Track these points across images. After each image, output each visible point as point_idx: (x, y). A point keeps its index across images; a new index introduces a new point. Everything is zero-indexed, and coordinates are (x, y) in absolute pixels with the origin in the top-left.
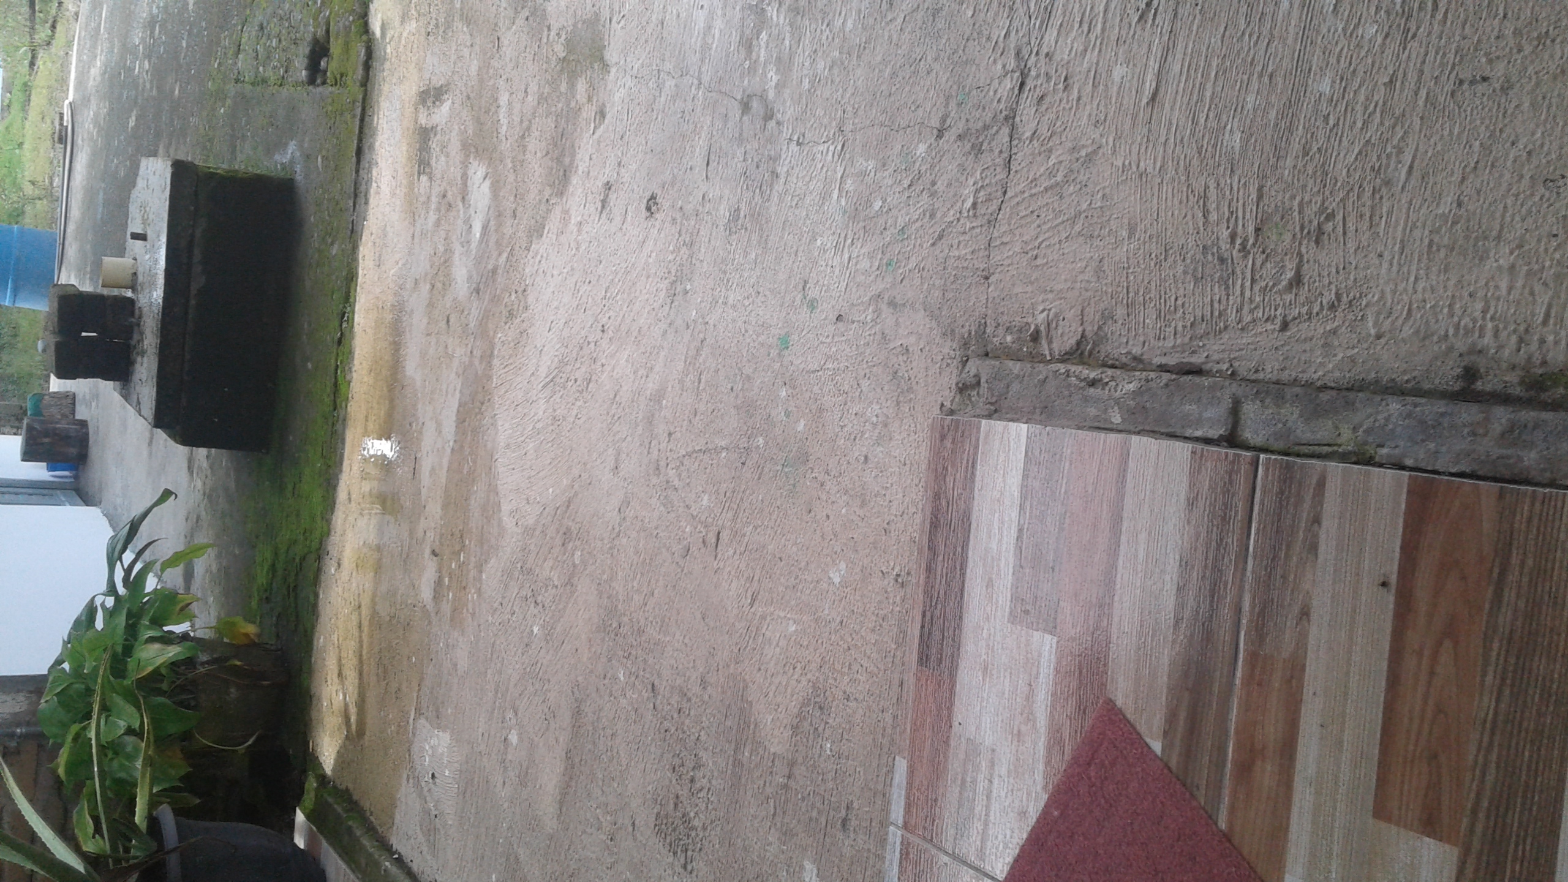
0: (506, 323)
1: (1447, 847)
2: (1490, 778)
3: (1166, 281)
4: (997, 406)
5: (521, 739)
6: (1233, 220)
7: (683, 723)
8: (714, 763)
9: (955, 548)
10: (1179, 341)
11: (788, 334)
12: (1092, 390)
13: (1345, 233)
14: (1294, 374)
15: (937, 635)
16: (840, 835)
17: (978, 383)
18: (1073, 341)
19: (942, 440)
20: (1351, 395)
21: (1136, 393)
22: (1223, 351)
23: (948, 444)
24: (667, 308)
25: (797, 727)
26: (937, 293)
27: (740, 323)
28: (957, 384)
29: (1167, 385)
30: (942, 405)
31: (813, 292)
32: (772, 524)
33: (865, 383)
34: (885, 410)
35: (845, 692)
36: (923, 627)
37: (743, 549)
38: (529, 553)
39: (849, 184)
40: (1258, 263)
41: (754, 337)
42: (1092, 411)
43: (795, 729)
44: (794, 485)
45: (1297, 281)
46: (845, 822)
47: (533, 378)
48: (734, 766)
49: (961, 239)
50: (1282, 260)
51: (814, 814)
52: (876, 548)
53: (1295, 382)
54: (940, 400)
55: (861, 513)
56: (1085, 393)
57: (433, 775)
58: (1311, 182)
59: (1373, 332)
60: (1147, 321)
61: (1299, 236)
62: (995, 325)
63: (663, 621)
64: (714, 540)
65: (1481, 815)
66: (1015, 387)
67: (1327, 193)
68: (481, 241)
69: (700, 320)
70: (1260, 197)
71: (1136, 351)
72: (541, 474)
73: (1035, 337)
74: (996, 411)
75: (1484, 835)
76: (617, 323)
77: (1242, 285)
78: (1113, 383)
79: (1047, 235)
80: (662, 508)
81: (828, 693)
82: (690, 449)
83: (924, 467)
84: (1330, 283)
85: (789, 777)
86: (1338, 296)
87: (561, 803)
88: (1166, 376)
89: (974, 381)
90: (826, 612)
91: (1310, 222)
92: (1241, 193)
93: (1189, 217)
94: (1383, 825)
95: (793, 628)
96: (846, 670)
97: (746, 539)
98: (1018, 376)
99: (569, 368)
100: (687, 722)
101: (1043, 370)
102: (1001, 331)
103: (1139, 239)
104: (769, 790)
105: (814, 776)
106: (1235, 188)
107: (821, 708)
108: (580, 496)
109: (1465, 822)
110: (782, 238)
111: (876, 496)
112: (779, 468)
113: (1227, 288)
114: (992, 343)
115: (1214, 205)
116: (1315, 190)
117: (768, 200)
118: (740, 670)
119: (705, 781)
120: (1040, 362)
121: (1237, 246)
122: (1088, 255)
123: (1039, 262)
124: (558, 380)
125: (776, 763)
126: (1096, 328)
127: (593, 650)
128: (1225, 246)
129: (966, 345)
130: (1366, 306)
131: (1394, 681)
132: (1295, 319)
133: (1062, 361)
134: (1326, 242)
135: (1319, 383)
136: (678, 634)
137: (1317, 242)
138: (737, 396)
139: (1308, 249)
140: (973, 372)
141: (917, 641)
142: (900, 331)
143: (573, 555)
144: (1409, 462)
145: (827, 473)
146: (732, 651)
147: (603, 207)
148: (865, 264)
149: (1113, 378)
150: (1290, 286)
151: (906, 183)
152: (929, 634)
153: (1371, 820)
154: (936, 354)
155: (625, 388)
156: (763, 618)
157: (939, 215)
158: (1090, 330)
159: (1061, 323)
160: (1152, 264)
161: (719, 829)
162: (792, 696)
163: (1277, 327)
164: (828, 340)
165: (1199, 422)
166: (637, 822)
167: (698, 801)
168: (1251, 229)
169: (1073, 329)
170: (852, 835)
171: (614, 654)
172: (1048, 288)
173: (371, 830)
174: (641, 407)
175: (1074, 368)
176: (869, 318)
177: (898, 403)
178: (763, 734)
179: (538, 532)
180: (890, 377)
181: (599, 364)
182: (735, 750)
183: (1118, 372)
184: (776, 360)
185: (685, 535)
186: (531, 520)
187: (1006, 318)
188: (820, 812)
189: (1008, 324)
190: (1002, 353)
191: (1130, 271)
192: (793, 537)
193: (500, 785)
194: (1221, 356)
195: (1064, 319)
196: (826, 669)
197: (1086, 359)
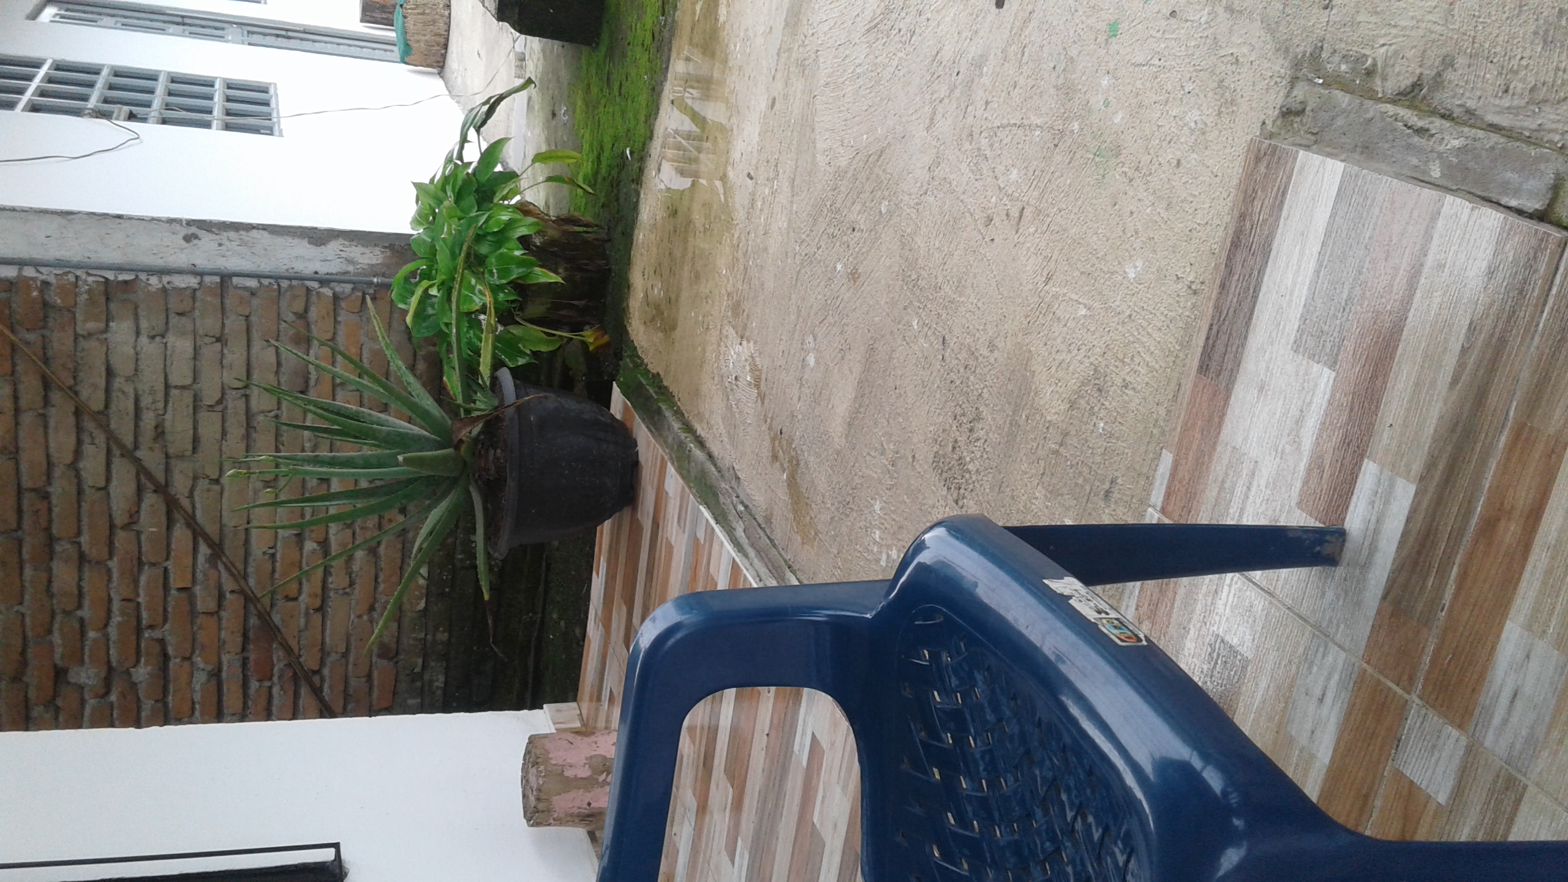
3: (1514, 37)
4: (1319, 137)
5: (817, 362)
7: (968, 378)
8: (994, 419)
9: (1252, 269)
10: (1516, 103)
11: (1117, 23)
12: (1417, 139)
15: (1220, 347)
16: (1104, 505)
17: (1304, 110)
18: (1408, 82)
19: (1256, 163)
21: (1463, 151)
22: (1558, 122)
23: (1262, 168)
25: (1075, 403)
26: (1278, 6)
27: (1071, 1)
28: (1281, 108)
29: (1492, 148)
30: (1264, 123)
32: (1076, 210)
33: (1189, 87)
34: (1205, 118)
35: (1124, 380)
36: (1207, 339)
37: (1045, 228)
38: (839, 194)
42: (1415, 161)
43: (1072, 405)
44: (1103, 176)
46: (1108, 494)
48: (1011, 424)
51: (1080, 481)
52: (1174, 252)
54: (1263, 118)
55: (1164, 214)
56: (1410, 141)
57: (736, 378)
60: (1487, 76)
62: (1332, 51)
63: (959, 282)
64: (1017, 215)
66: (1340, 122)
71: (1471, 104)
72: (856, 119)
73: (1370, 73)
74: (1316, 143)
78: (1439, 136)
80: (970, 175)
81: (1108, 378)
82: (1005, 122)
83: (1235, 182)
85: (1061, 445)
87: (850, 425)
88: (1495, 138)
89: (1299, 107)
90: (1117, 303)
95: (1083, 313)
96: (1127, 360)
97: (1049, 220)
98: (1344, 111)
99: (894, 15)
100: (972, 378)
101: (1373, 109)
102: (1336, 58)
104: (1040, 452)
105: (1084, 448)
107: (1100, 390)
108: (892, 147)
111: (1182, 202)
112: (1091, 156)
114: (1325, 68)
118: (1027, 341)
119: (982, 433)
120: (1370, 98)
124: (882, 26)
125: (1051, 430)
126: (1433, 73)
127: (892, 295)
129: (1297, 65)
133: (1394, 102)
136: (972, 297)
138: (1058, 77)
140: (1300, 98)
141: (1200, 350)
142: (1234, 39)
143: (881, 203)
145: (1138, 170)
146: (1021, 323)
149: (1440, 132)
152: (1213, 346)
154: (1266, 70)
155: (946, 48)
156: (1055, 297)
158: (1429, 73)
159: (1400, 60)
160: (1504, 18)
161: (990, 476)
162: (1073, 374)
164: (1159, 35)
165: (1517, 191)
166: (917, 456)
167: (974, 449)
169: (1410, 70)
170: (1113, 506)
171: (911, 303)
172: (1393, 23)
173: (679, 414)
174: (962, 71)
175: (1403, 112)
176: (1203, 19)
177: (1219, 114)
178: (1042, 403)
179: (849, 175)
180: (1215, 85)
181: (924, 17)
182: (1014, 412)
183: (1446, 124)
184: (1103, 46)
185: (991, 205)
186: (843, 162)
187: (1343, 45)
188: (1085, 480)
189: (1344, 53)
190: (1334, 81)
191: (1481, 20)
192: (1096, 226)
193: (795, 399)
194: (1554, 126)
195: (1403, 58)
196: (1109, 354)
197: (1418, 103)
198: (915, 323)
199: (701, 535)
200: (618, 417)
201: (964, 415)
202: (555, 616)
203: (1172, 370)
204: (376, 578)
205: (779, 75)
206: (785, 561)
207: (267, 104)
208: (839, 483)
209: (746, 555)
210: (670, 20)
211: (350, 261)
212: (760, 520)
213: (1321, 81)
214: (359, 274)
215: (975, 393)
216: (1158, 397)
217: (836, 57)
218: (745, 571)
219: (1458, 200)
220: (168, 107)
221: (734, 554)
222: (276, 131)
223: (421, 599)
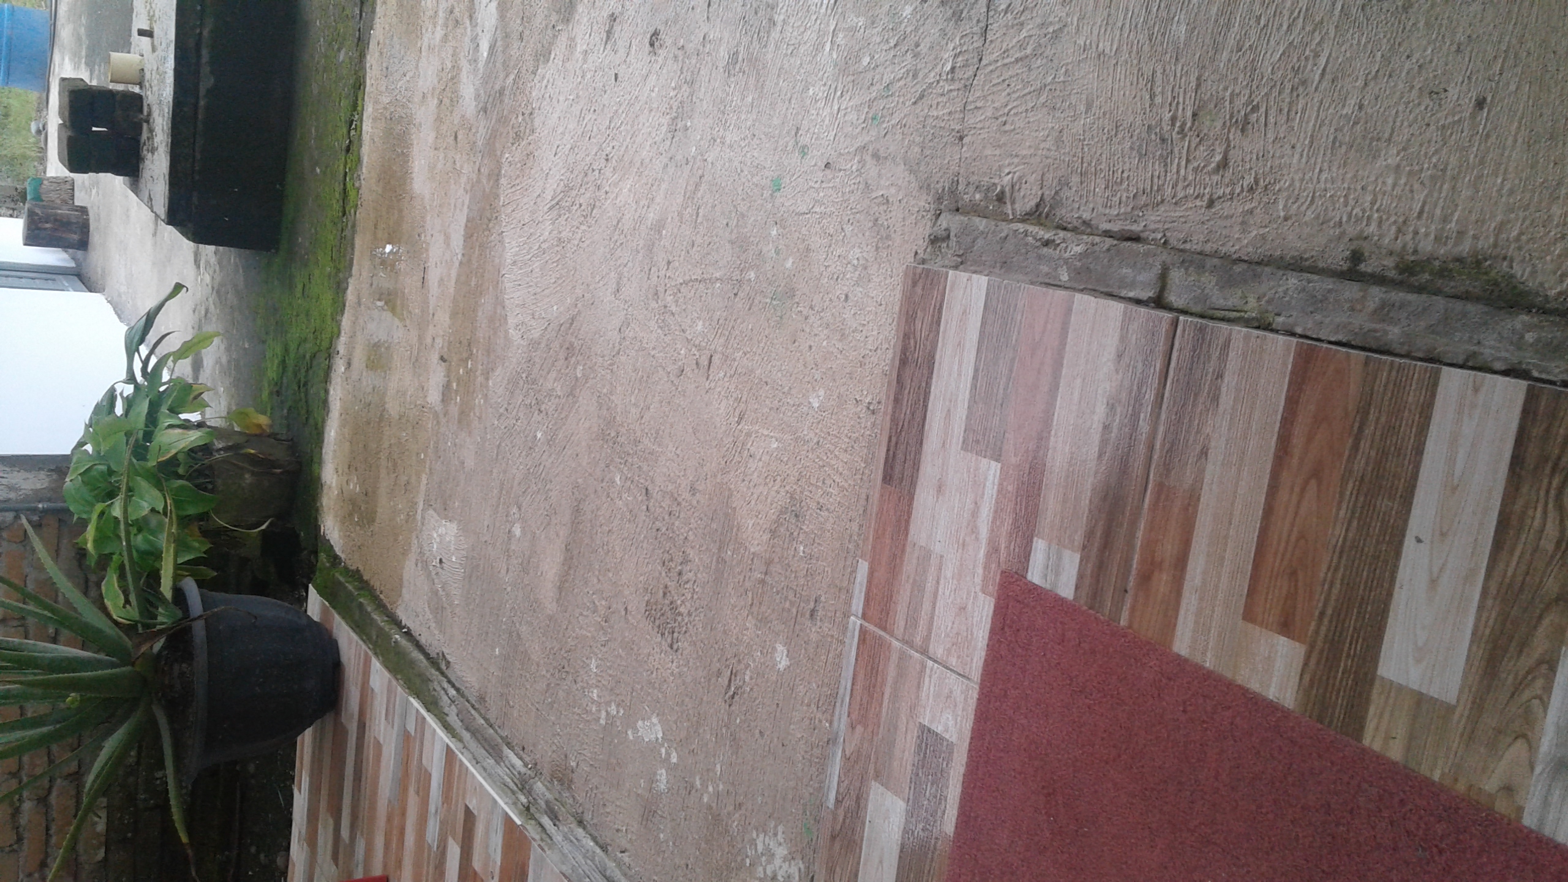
0: (513, 144)
1: (1297, 644)
2: (1335, 592)
3: (1114, 155)
4: (964, 258)
5: (524, 532)
6: (1174, 105)
7: (673, 524)
8: (701, 559)
9: (920, 383)
10: (1122, 210)
11: (780, 177)
12: (1045, 250)
13: (1266, 125)
14: (1215, 247)
15: (900, 458)
16: (809, 623)
17: (948, 237)
18: (1033, 203)
19: (914, 287)
20: (1259, 269)
21: (1082, 256)
22: (1159, 221)
23: (919, 290)
24: (668, 142)
25: (775, 531)
26: (916, 150)
27: (736, 163)
28: (929, 236)
29: (1108, 250)
30: (916, 252)
31: (804, 140)
32: (759, 351)
33: (848, 228)
34: (865, 254)
35: (818, 503)
36: (888, 452)
37: (732, 372)
38: (534, 364)
39: (840, 39)
40: (1193, 145)
41: (749, 177)
42: (1045, 269)
43: (773, 533)
44: (781, 318)
45: (1224, 164)
46: (813, 613)
47: (539, 199)
48: (718, 562)
49: (940, 100)
50: (1212, 145)
51: (787, 605)
52: (851, 378)
53: (1216, 255)
54: (914, 249)
55: (840, 345)
56: (1040, 252)
57: (441, 561)
58: (1242, 75)
59: (1282, 214)
60: (1097, 190)
61: (1228, 124)
62: (965, 183)
63: (657, 432)
64: (706, 363)
65: (1326, 620)
66: (980, 242)
67: (1254, 87)
68: (488, 61)
69: (699, 157)
70: (1199, 85)
71: (1086, 216)
72: (546, 292)
74: (962, 263)
75: (1326, 636)
76: (621, 153)
77: (1179, 165)
78: (1064, 245)
79: (1015, 104)
80: (659, 331)
81: (803, 504)
82: (687, 278)
83: (897, 309)
84: (1251, 168)
85: (766, 574)
86: (1256, 181)
87: (560, 588)
88: (1109, 242)
89: (944, 234)
90: (805, 432)
91: (1239, 112)
92: (1183, 81)
93: (1138, 98)
94: (1250, 625)
95: (775, 446)
96: (820, 484)
97: (736, 363)
98: (983, 233)
99: (574, 192)
100: (677, 523)
101: (1005, 228)
102: (971, 189)
103: (1094, 115)
104: (748, 584)
105: (788, 573)
106: (1178, 76)
107: (796, 516)
108: (583, 314)
109: (1313, 625)
110: (777, 84)
111: (853, 332)
112: (768, 300)
113: (1166, 165)
114: (962, 199)
115: (1160, 89)
116: (1245, 83)
117: (765, 46)
118: (726, 480)
119: (691, 574)
120: (1003, 221)
121: (1176, 129)
122: (1050, 125)
123: (1007, 127)
124: (563, 203)
125: (755, 561)
126: (1053, 193)
127: (593, 455)
128: (1166, 128)
129: (939, 199)
130: (1279, 191)
131: (1268, 511)
132: (1220, 197)
133: (1023, 221)
134: (1250, 131)
135: (1235, 256)
136: (671, 445)
137: (1243, 131)
138: (732, 232)
139: (1235, 136)
140: (944, 225)
141: (882, 464)
142: (882, 182)
143: (575, 368)
145: (812, 308)
146: (719, 464)
147: (608, 38)
148: (852, 115)
149: (1064, 241)
150: (1218, 168)
151: (892, 43)
152: (894, 456)
153: (1240, 622)
154: (913, 206)
155: (627, 217)
156: (748, 434)
157: (921, 75)
158: (1048, 195)
159: (1023, 186)
160: (1104, 139)
161: (702, 615)
162: (772, 504)
163: (1205, 204)
164: (817, 186)
165: (1133, 284)
166: (629, 608)
167: (684, 591)
168: (1189, 113)
169: (1033, 192)
170: (819, 623)
171: (612, 460)
172: (1014, 153)
173: (381, 606)
174: (643, 235)
175: (1032, 229)
176: (854, 168)
177: (877, 248)
178: (744, 536)
179: (543, 345)
180: (871, 224)
181: (602, 191)
182: (719, 549)
183: (1069, 234)
184: (769, 200)
185: (680, 357)
186: (536, 334)
187: (975, 178)
188: (792, 604)
189: (977, 183)
190: (971, 210)
191: (1086, 143)
192: (778, 364)
193: (503, 572)
194: (1157, 226)
195: (1026, 183)
196: (802, 482)
197: (1043, 221)
198: (617, 479)
199: (411, 728)
200: (316, 618)
201: (671, 560)
202: (253, 850)
203: (860, 487)
204: (47, 830)
206: (501, 737)
208: (553, 648)
209: (461, 740)
211: (11, 488)
212: (473, 700)
213: (960, 210)
214: (22, 501)
215: (681, 537)
216: (850, 514)
217: (520, 237)
218: (460, 756)
219: (1085, 297)
221: (447, 741)
223: (99, 848)
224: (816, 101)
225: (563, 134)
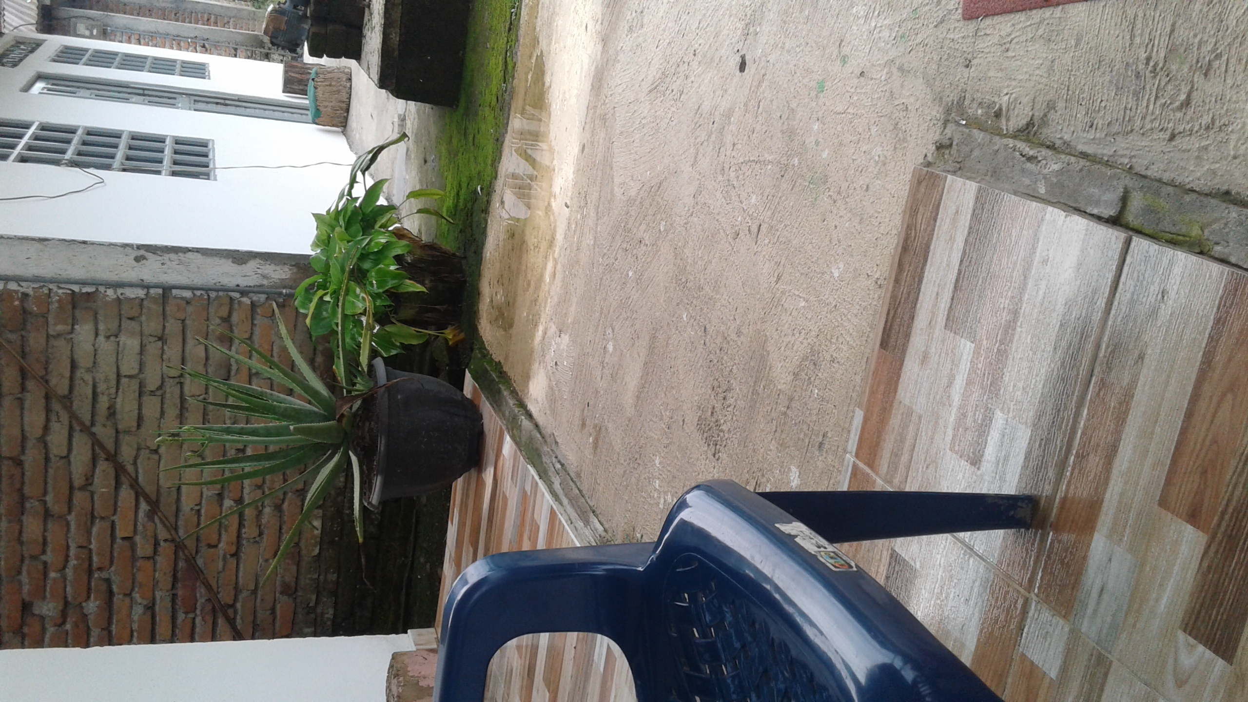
1: (1201, 534)
2: (1237, 493)
3: (1095, 86)
4: (962, 165)
5: (615, 349)
6: (1150, 46)
7: (722, 358)
8: (740, 389)
9: (917, 267)
10: (1098, 135)
11: (824, 81)
12: (1029, 165)
13: (1226, 71)
14: (1172, 176)
15: (895, 328)
16: (817, 453)
17: (951, 145)
18: (1024, 122)
19: (918, 185)
20: (1206, 200)
21: (1060, 172)
22: (1127, 149)
23: (922, 189)
24: (741, 43)
25: (798, 374)
26: (935, 66)
27: (791, 66)
28: (937, 143)
29: (1081, 170)
30: (926, 156)
31: (846, 50)
32: (796, 225)
33: (874, 129)
34: (885, 152)
35: (832, 356)
36: (887, 321)
37: (775, 240)
38: (630, 217)
40: (1163, 84)
41: (801, 78)
42: (1027, 181)
43: (796, 377)
44: (816, 199)
45: (1187, 103)
46: (821, 445)
47: (643, 83)
48: (753, 393)
49: (957, 25)
50: (1179, 84)
51: (802, 436)
52: (865, 256)
53: (1171, 184)
54: (925, 151)
55: (859, 228)
56: (1024, 166)
57: (556, 363)
58: (1210, 25)
59: (1232, 153)
60: (1078, 115)
61: (1194, 68)
62: (971, 99)
63: (716, 282)
64: (756, 230)
65: (1227, 517)
66: (976, 153)
67: (1219, 37)
69: (764, 58)
70: (1172, 31)
71: (1067, 137)
72: (642, 159)
73: (998, 115)
74: (959, 169)
75: (1226, 530)
77: (1149, 99)
78: (1044, 162)
79: (1018, 34)
80: (723, 200)
81: (820, 355)
82: (747, 159)
84: (1209, 109)
85: (788, 408)
86: (1213, 121)
87: (638, 398)
88: (1083, 162)
89: (948, 143)
90: (826, 297)
91: (1204, 57)
92: (1160, 25)
93: (1120, 37)
94: (1164, 511)
95: (803, 305)
96: (834, 341)
97: (779, 233)
98: (979, 144)
99: (668, 79)
100: (725, 358)
101: (999, 142)
102: (975, 105)
103: (1083, 49)
104: (774, 415)
105: (804, 410)
106: (1156, 20)
107: (814, 364)
108: (668, 180)
109: (1215, 520)
110: (828, 1)
111: (870, 217)
112: (807, 184)
113: (1138, 99)
114: (967, 113)
115: (1139, 31)
116: (1212, 33)
118: (764, 327)
119: (733, 400)
120: (998, 135)
121: (1150, 68)
122: (1044, 55)
123: (1010, 54)
124: (659, 88)
125: (781, 396)
126: (1042, 114)
127: (668, 295)
128: (1141, 67)
129: (948, 111)
130: (1231, 132)
131: (1189, 415)
132: (1180, 133)
133: (1014, 137)
134: (1212, 75)
135: (1188, 187)
136: (725, 294)
137: (1206, 75)
138: (783, 123)
139: (1198, 78)
140: (950, 135)
141: (881, 331)
142: (904, 92)
143: (660, 223)
144: (1233, 260)
145: (839, 193)
146: (760, 314)
148: (886, 34)
149: (1045, 159)
150: (1180, 108)
152: (891, 327)
153: (1156, 507)
154: (927, 114)
155: (706, 103)
156: (783, 293)
157: (943, 2)
158: (1038, 115)
159: (1018, 105)
160: (1089, 71)
161: (738, 434)
162: (796, 352)
163: (1167, 137)
164: (852, 90)
165: (1097, 203)
167: (727, 413)
168: (1162, 55)
169: (1026, 112)
170: (824, 454)
171: (682, 301)
172: (1013, 77)
173: (514, 393)
174: (716, 120)
175: (1021, 145)
176: (883, 78)
177: (895, 148)
178: (774, 375)
179: (637, 203)
180: (892, 127)
181: (690, 80)
182: (755, 382)
183: (1050, 153)
184: (814, 99)
185: (737, 223)
186: (633, 193)
187: (979, 95)
188: (805, 435)
189: (980, 100)
190: (974, 123)
191: (1073, 73)
192: (810, 237)
193: (599, 378)
194: (1124, 152)
195: (1020, 104)
196: (821, 337)
197: (1031, 137)
198: (684, 316)
199: (528, 488)
200: (469, 396)
201: (719, 387)
202: (422, 560)
203: (865, 347)
204: (281, 528)
205: (587, 127)
206: (590, 507)
207: (206, 156)
208: (630, 443)
209: (561, 504)
210: (509, 86)
211: (264, 277)
212: (573, 475)
213: (964, 122)
214: (272, 287)
215: (728, 369)
216: (856, 368)
217: (627, 112)
218: (560, 516)
219: (1056, 210)
220: (128, 158)
221: (552, 503)
222: (212, 177)
223: (316, 546)
224: (858, 18)
225: (664, 30)
